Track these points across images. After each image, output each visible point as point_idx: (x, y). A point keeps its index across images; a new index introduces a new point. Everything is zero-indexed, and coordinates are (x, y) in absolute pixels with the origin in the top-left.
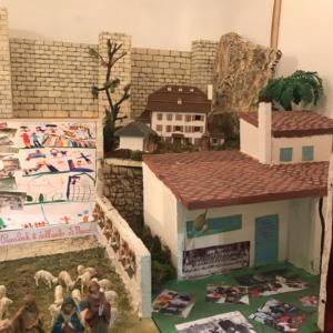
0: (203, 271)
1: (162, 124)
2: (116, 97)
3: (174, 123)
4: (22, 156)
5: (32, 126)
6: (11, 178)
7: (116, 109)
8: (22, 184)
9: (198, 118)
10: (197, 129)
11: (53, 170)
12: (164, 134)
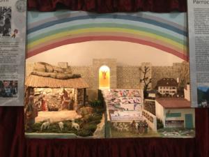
0: (170, 126)
1: (162, 90)
2: (147, 82)
3: (166, 90)
4: (121, 98)
5: (123, 90)
6: (119, 104)
7: (147, 86)
8: (122, 106)
9: (174, 88)
10: (174, 92)
11: (130, 103)
12: (163, 93)
